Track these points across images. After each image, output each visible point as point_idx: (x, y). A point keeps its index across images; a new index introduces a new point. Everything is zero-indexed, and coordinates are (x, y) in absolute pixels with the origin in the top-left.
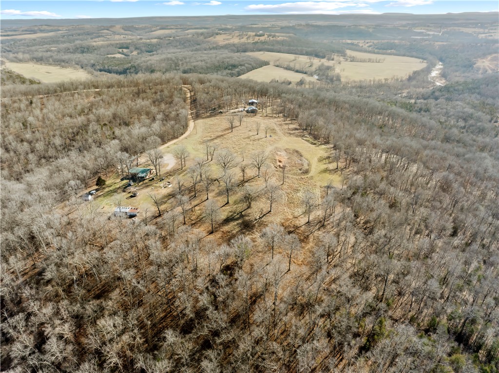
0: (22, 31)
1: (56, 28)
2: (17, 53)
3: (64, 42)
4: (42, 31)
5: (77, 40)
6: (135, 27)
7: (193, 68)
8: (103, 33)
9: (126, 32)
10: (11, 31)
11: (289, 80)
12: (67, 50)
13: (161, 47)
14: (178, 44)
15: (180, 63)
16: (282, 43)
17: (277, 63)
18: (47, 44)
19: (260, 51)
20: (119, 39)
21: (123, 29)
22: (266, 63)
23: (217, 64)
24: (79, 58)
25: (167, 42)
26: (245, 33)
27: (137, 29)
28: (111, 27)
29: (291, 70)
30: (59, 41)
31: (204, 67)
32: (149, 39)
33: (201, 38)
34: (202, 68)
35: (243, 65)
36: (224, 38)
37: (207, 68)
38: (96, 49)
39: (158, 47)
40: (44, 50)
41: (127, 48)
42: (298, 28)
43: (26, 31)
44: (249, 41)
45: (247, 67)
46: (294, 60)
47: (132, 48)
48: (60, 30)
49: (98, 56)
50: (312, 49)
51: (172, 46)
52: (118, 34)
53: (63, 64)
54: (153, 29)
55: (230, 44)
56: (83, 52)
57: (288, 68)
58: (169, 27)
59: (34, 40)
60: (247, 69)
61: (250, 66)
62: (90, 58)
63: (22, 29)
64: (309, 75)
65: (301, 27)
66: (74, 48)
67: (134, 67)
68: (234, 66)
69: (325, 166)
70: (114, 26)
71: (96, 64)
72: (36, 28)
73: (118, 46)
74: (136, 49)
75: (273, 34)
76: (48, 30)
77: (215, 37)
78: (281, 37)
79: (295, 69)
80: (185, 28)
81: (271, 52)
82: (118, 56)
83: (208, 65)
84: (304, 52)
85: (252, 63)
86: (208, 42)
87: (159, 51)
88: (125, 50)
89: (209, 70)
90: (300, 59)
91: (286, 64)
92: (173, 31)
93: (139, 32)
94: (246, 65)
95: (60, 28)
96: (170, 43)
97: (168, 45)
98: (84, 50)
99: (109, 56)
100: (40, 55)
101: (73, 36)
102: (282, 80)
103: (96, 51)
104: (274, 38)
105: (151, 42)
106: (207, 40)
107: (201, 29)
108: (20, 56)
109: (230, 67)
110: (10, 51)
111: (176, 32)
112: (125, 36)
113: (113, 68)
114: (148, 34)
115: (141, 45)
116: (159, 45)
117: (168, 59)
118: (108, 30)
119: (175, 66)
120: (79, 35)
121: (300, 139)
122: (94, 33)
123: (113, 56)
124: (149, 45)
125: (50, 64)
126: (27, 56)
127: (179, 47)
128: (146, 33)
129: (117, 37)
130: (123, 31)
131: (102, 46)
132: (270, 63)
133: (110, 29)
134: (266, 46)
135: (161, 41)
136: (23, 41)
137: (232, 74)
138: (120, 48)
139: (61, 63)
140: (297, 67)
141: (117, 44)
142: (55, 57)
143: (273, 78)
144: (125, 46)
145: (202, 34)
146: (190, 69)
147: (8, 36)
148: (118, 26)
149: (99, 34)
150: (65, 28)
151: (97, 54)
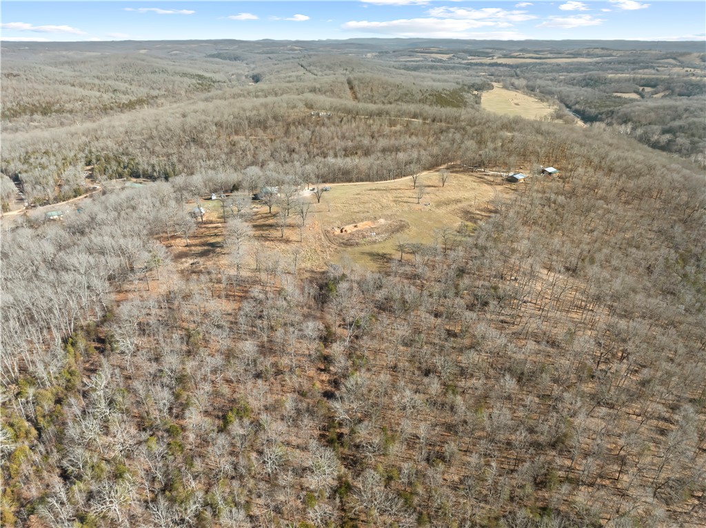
0: (567, 54)
1: (609, 52)
8: (661, 63)
24: (572, 92)
28: (682, 55)
38: (603, 82)
40: (550, 77)
41: (654, 86)
48: (612, 56)
49: (598, 93)
53: (548, 97)
56: (587, 85)
62: (584, 93)
66: (584, 78)
70: (689, 54)
72: (585, 52)
73: (644, 82)
74: (667, 89)
82: (625, 98)
88: (648, 89)
95: (614, 54)
98: (590, 82)
99: (615, 94)
100: (539, 83)
101: (611, 63)
103: (602, 86)
105: (701, 80)
108: (517, 82)
110: (518, 76)
112: (689, 69)
115: (680, 84)
118: (675, 59)
120: (620, 63)
122: (645, 62)
123: (619, 94)
124: (692, 85)
126: (525, 83)
130: (698, 62)
138: (642, 86)
139: (546, 95)
141: (644, 79)
142: (548, 88)
144: (653, 83)
147: (540, 58)
148: (696, 54)
149: (651, 64)
150: (620, 53)
151: (600, 90)
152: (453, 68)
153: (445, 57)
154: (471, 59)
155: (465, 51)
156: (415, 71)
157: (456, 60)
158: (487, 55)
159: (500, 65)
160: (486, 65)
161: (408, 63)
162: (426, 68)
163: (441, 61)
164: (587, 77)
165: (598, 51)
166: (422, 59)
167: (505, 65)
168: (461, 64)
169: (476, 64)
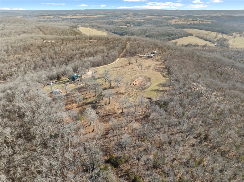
0: (93, 14)
1: (106, 13)
2: (86, 23)
3: (106, 19)
4: (100, 14)
5: (111, 18)
6: (139, 14)
7: (151, 34)
8: (123, 16)
9: (134, 16)
10: (89, 14)
11: (198, 44)
12: (104, 23)
13: (144, 24)
14: (152, 23)
15: (147, 31)
16: (205, 25)
17: (197, 35)
18: (99, 20)
19: (191, 28)
20: (129, 19)
21: (133, 14)
22: (191, 35)
23: (164, 33)
24: (107, 26)
25: (148, 21)
26: (187, 19)
27: (139, 15)
28: (128, 13)
29: (204, 39)
30: (104, 19)
31: (157, 34)
32: (140, 20)
33: (165, 20)
34: (156, 35)
35: (177, 35)
36: (176, 21)
37: (159, 35)
38: (115, 23)
39: (143, 23)
40: (96, 22)
41: (129, 23)
42: (222, 17)
43: (94, 14)
44: (187, 23)
45: (178, 36)
46: (207, 34)
47: (131, 23)
48: (107, 14)
49: (115, 26)
50: (221, 29)
51: (149, 23)
52: (129, 17)
53: (100, 29)
54: (146, 15)
55: (177, 24)
56: (110, 24)
57: (202, 38)
58: (154, 15)
59: (95, 18)
60: (178, 37)
61: (180, 35)
62: (111, 27)
63: (93, 13)
64: (212, 42)
65: (223, 17)
66: (107, 22)
67: (127, 32)
68: (172, 35)
69: (158, 88)
70: (129, 13)
71: (113, 29)
72: (98, 13)
73: (126, 22)
74: (133, 24)
75: (203, 20)
76: (102, 14)
77: (171, 20)
78: (206, 22)
79: (206, 39)
80: (161, 15)
81: (197, 29)
82: (124, 27)
83: (160, 34)
84: (216, 30)
85: (182, 34)
86: (167, 22)
87: (142, 26)
88: (128, 24)
89: (159, 36)
90: (211, 34)
91: (201, 36)
92: (155, 16)
93: (139, 16)
94: (179, 35)
95: (108, 13)
96: (149, 22)
97: (148, 23)
98: (111, 23)
99: (120, 26)
100: (93, 24)
101: (110, 17)
102: (195, 44)
103: (115, 24)
104: (202, 22)
105: (140, 21)
106: (167, 21)
107: (169, 16)
108: (86, 24)
109: (170, 35)
110: (84, 22)
111: (156, 17)
112: (132, 18)
113: (118, 32)
114: (143, 17)
115: (136, 22)
116: (144, 23)
117: (142, 29)
118: (126, 15)
119: (145, 33)
120: (113, 17)
121: (159, 73)
122: (119, 16)
123: (121, 26)
124: (139, 22)
125: (95, 29)
126: (89, 24)
127: (152, 24)
128: (142, 17)
129: (129, 18)
130: (132, 16)
131: (119, 22)
132: (194, 35)
133: (127, 14)
134: (195, 26)
135: (146, 21)
136: (90, 18)
137: (170, 38)
138: (126, 23)
139: (99, 28)
140: (207, 38)
141: (125, 21)
142: (98, 26)
143: (190, 42)
144: (128, 22)
145: (166, 18)
146: (150, 35)
147: (86, 16)
148: (131, 13)
149: (122, 17)
150: (109, 13)
151: (115, 25)
152: (58, 21)
153: (52, 17)
154: (61, 17)
155: (58, 14)
156: (44, 22)
157: (56, 18)
158: (66, 15)
159: (74, 19)
160: (69, 19)
161: (40, 20)
162: (48, 21)
163: (50, 18)
164: (109, 21)
165: (102, 13)
166: (43, 18)
167: (76, 19)
168: (59, 19)
169: (65, 19)
